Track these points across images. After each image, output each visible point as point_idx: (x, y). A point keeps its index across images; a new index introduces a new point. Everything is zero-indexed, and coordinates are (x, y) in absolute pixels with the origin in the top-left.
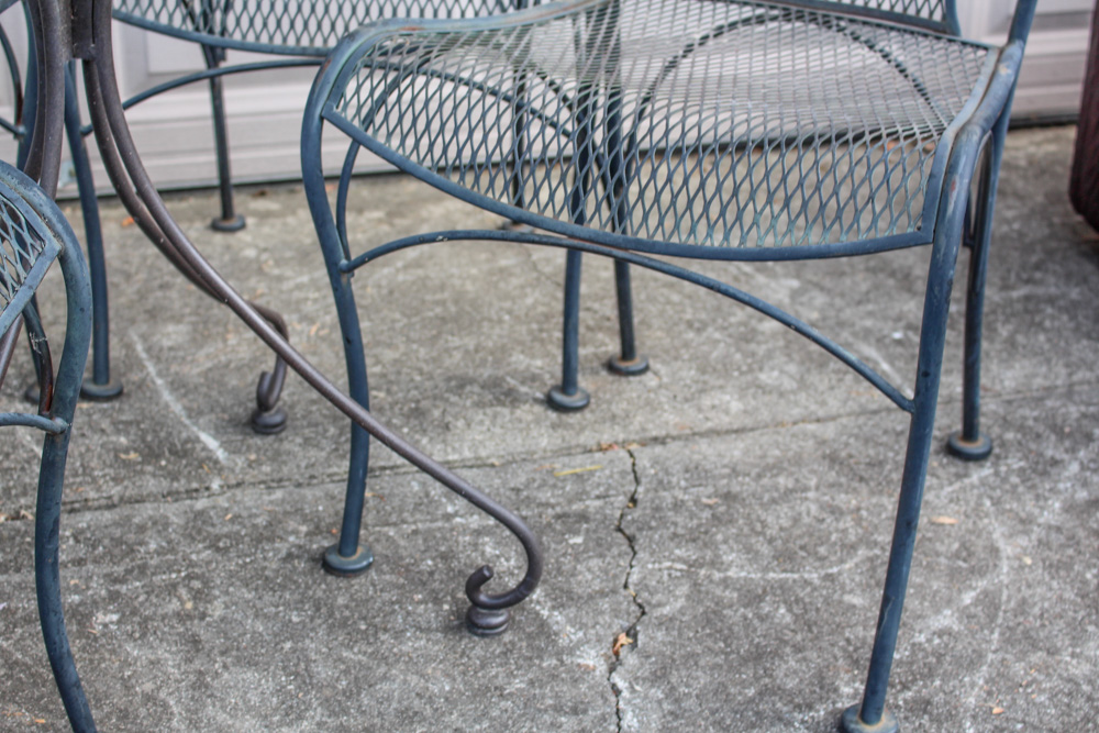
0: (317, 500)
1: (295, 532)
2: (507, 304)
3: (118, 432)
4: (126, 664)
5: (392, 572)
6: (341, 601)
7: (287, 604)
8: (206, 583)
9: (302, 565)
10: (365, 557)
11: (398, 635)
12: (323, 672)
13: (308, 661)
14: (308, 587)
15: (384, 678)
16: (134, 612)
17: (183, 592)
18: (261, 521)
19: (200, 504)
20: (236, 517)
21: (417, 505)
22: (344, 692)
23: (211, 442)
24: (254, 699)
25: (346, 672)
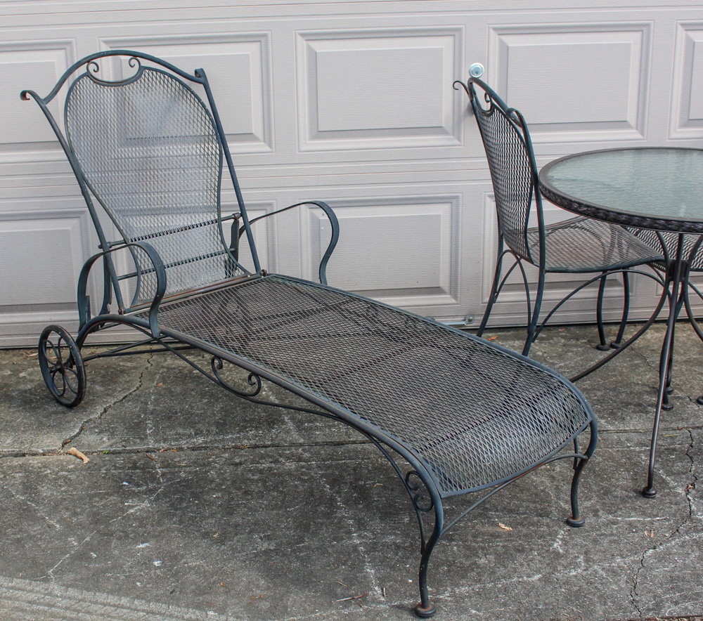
2: (640, 378)
4: (533, 481)
5: (612, 462)
6: (597, 469)
11: (617, 480)
12: (595, 488)
13: (590, 485)
15: (615, 491)
21: (617, 443)
22: (603, 494)
25: (602, 489)
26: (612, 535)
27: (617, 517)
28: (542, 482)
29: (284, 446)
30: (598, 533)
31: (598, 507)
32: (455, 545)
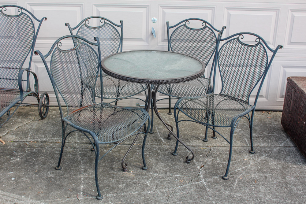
0: (172, 147)
1: (170, 150)
3: (152, 137)
4: (150, 160)
5: (179, 156)
6: (173, 158)
7: (167, 157)
8: (159, 154)
9: (170, 154)
10: (177, 154)
11: (178, 162)
13: (168, 163)
14: (170, 156)
17: (157, 155)
18: (166, 149)
19: (160, 146)
20: (164, 148)
22: (171, 166)
23: (163, 140)
24: (162, 166)
26: (168, 180)
27: (173, 174)
28: (153, 161)
29: (72, 143)
30: (164, 179)
31: (168, 171)
32: (114, 180)
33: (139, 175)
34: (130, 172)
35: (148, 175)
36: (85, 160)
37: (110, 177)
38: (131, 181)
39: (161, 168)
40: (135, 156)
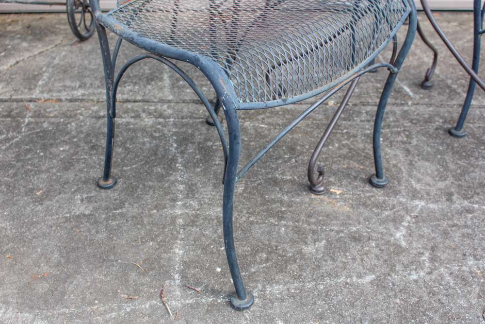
0: (445, 112)
1: (439, 121)
3: (377, 83)
5: (473, 138)
6: (456, 145)
7: (437, 143)
8: (410, 133)
9: (441, 132)
10: (464, 132)
11: (477, 159)
12: (452, 166)
13: (446, 163)
14: (444, 139)
15: (473, 172)
16: (387, 139)
17: (403, 135)
18: (427, 116)
19: (406, 108)
20: (418, 114)
21: (479, 119)
22: (459, 174)
23: (407, 89)
24: (429, 172)
25: (460, 168)
26: (466, 226)
27: (473, 203)
28: (396, 155)
29: (153, 102)
30: (450, 222)
31: (453, 190)
32: (285, 225)
33: (365, 205)
34: (331, 193)
35: (394, 207)
36: (189, 154)
37: (270, 213)
38: (342, 231)
39: (428, 179)
40: (339, 141)
